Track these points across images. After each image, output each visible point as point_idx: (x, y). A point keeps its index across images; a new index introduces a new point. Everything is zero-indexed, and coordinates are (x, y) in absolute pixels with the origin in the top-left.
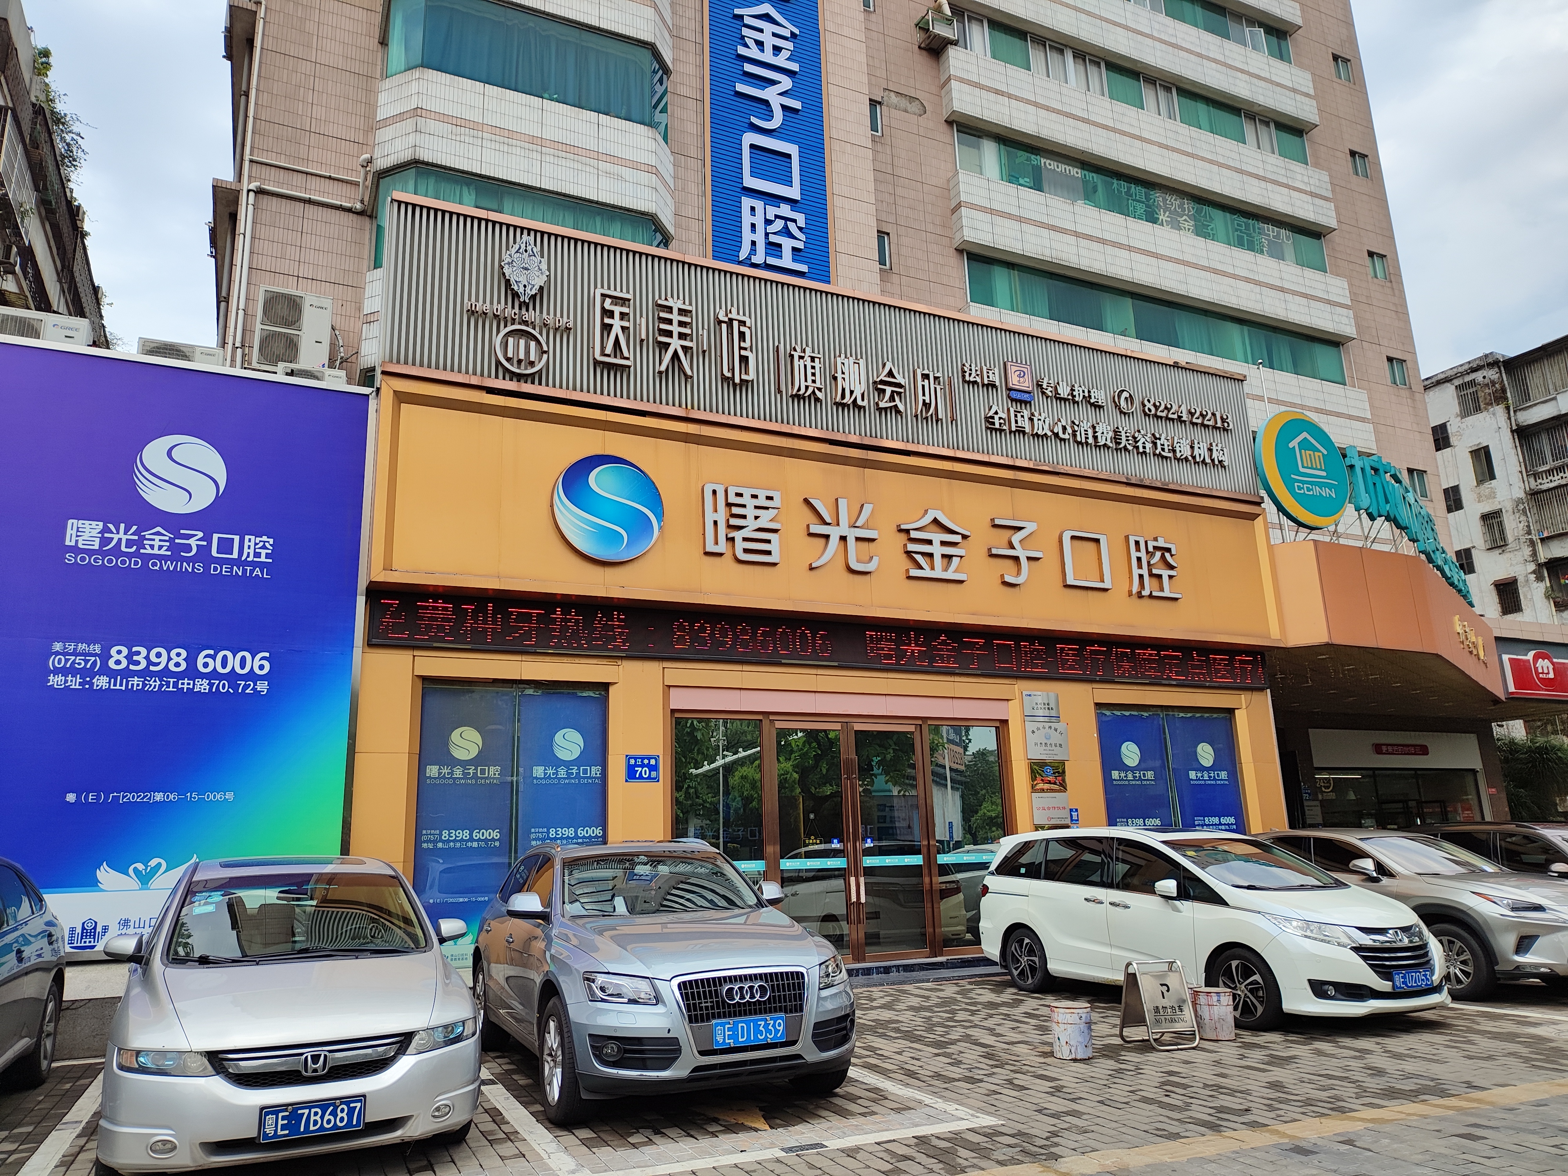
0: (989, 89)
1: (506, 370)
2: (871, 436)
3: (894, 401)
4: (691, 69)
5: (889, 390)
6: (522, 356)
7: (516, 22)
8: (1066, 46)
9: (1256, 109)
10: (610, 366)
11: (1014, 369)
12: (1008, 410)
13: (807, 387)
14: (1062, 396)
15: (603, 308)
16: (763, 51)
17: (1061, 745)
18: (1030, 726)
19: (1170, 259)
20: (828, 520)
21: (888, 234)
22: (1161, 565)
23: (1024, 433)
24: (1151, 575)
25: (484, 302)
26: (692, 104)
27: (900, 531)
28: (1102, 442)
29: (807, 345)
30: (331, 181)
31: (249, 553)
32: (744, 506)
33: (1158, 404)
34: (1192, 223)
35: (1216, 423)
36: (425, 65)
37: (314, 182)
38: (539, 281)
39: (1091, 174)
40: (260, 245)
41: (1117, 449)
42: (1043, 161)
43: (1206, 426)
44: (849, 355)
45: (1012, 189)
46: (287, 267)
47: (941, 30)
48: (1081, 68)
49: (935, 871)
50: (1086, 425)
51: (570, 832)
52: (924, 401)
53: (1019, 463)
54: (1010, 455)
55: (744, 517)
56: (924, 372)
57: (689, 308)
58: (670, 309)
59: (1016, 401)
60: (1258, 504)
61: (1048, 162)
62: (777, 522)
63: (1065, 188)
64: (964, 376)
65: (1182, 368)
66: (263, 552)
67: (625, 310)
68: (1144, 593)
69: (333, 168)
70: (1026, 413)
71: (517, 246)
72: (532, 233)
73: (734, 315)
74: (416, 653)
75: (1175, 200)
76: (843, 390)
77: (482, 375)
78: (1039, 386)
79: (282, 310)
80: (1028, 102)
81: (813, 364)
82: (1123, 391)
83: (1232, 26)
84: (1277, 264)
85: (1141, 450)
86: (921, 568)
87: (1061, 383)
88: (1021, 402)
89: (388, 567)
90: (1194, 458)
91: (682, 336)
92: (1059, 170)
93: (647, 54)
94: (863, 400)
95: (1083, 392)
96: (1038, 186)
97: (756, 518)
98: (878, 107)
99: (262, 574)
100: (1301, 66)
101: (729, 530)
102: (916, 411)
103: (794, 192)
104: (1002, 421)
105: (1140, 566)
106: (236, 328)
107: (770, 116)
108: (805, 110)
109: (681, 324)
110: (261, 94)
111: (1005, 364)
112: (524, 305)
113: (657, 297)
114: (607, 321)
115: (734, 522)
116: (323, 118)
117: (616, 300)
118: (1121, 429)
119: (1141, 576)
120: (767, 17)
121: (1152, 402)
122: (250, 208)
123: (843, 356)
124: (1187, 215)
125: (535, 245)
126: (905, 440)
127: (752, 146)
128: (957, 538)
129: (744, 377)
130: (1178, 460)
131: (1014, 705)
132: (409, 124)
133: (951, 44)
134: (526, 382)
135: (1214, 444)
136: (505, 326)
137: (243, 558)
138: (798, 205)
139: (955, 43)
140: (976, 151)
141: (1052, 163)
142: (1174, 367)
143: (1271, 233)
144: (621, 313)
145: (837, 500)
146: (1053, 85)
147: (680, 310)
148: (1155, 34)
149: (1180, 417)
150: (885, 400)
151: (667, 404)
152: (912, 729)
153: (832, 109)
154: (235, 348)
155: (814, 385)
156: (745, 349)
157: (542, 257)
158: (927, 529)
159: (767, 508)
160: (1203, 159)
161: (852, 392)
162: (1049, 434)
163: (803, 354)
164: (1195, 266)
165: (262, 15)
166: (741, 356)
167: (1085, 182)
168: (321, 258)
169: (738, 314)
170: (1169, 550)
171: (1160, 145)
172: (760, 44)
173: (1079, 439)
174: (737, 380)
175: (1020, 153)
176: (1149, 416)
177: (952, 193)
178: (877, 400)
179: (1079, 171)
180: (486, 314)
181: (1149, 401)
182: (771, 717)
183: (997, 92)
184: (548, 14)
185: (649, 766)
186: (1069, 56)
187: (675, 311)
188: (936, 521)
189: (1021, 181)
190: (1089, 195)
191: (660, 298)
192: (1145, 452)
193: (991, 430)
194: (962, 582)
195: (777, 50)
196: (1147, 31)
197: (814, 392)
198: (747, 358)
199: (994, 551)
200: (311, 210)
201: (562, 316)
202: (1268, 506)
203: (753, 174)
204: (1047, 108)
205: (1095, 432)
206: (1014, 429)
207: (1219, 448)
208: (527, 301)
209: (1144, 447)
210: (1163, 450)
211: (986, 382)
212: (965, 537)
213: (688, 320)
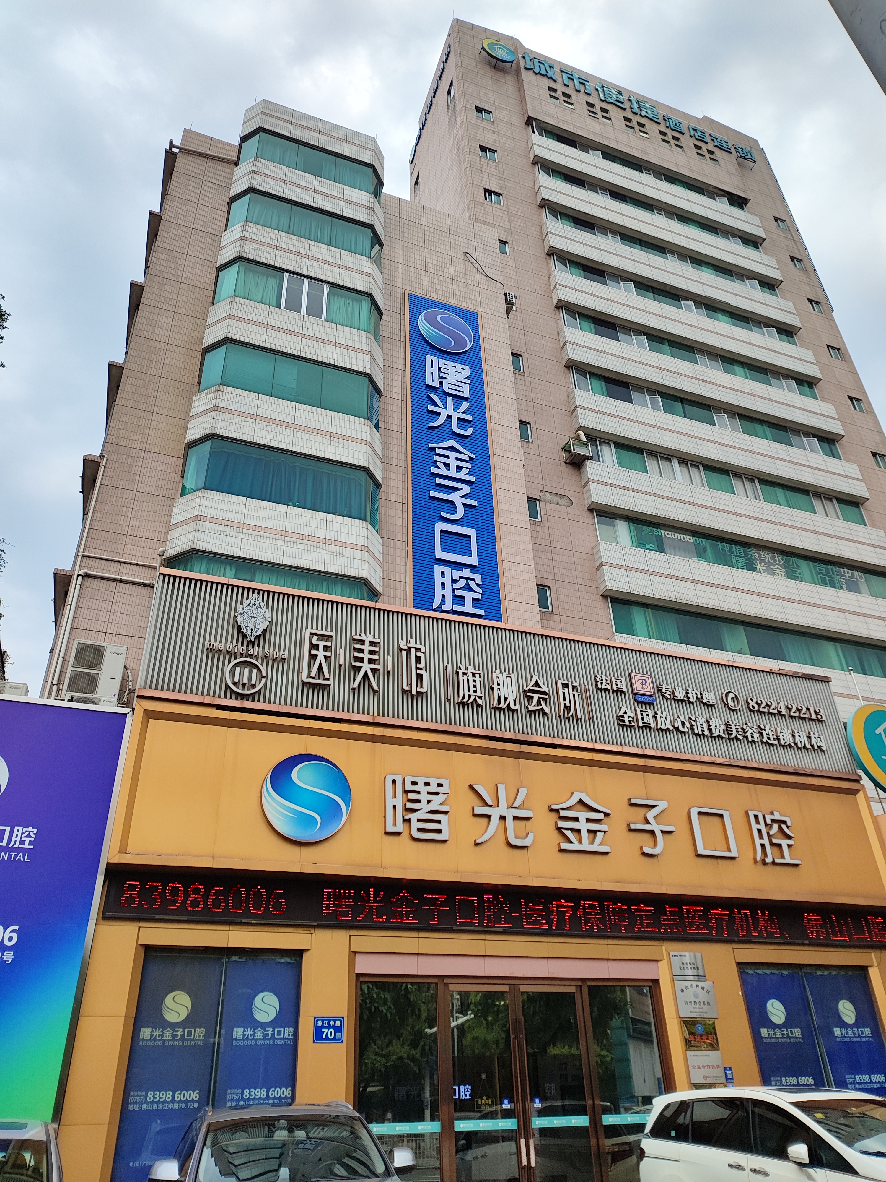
0: (618, 487)
1: (233, 691)
2: (523, 733)
3: (541, 705)
4: (399, 484)
5: (536, 696)
6: (245, 680)
7: (272, 458)
8: (672, 456)
9: (820, 490)
10: (314, 686)
11: (637, 678)
12: (635, 710)
13: (470, 696)
14: (679, 698)
15: (311, 643)
16: (449, 470)
17: (709, 1003)
18: (680, 985)
19: (769, 596)
20: (490, 802)
21: (549, 587)
22: (780, 835)
23: (650, 728)
24: (772, 844)
25: (221, 642)
26: (399, 506)
27: (552, 810)
28: (716, 734)
29: (470, 665)
30: (138, 567)
31: (16, 841)
32: (419, 792)
33: (760, 702)
34: (784, 570)
35: (811, 715)
36: (208, 486)
37: (125, 568)
38: (263, 625)
39: (701, 540)
40: (81, 612)
41: (729, 739)
42: (663, 532)
43: (803, 719)
44: (503, 671)
45: (640, 552)
46: (98, 626)
47: (580, 450)
48: (685, 470)
49: (601, 1132)
50: (701, 720)
51: (261, 1093)
52: (565, 704)
53: (648, 752)
54: (640, 745)
55: (418, 801)
56: (564, 682)
57: (378, 641)
58: (362, 642)
59: (642, 703)
60: (858, 781)
61: (667, 532)
62: (447, 805)
63: (681, 549)
64: (597, 685)
65: (776, 674)
66: (28, 840)
67: (328, 644)
68: (767, 860)
69: (140, 558)
70: (650, 712)
71: (248, 602)
72: (261, 593)
73: (412, 644)
74: (142, 924)
75: (768, 554)
76: (499, 697)
77: (214, 696)
78: (660, 691)
79: (89, 656)
80: (647, 493)
81: (474, 678)
82: (730, 692)
83: (794, 439)
84: (855, 596)
85: (750, 739)
86: (571, 842)
87: (677, 688)
88: (646, 703)
89: (123, 851)
90: (796, 744)
91: (371, 661)
92: (676, 538)
93: (363, 474)
94: (515, 705)
95: (696, 694)
96: (661, 549)
97: (429, 802)
98: (537, 503)
99: (24, 858)
100: (849, 460)
101: (405, 813)
102: (559, 713)
103: (473, 560)
104: (630, 719)
105: (761, 837)
106: (55, 671)
107: (455, 511)
108: (480, 506)
109: (371, 652)
110: (96, 512)
111: (630, 674)
112: (251, 643)
113: (353, 633)
114: (313, 652)
115: (410, 806)
116: (137, 526)
117: (321, 637)
118: (731, 723)
119: (763, 846)
120: (452, 449)
121: (755, 700)
122: (78, 587)
123: (498, 672)
124: (779, 565)
125: (263, 601)
126: (552, 735)
127: (442, 531)
128: (600, 816)
129: (419, 690)
130: (783, 746)
131: (663, 965)
132: (192, 526)
133: (588, 459)
134: (248, 700)
135: (812, 733)
136: (235, 659)
137: (10, 846)
138: (476, 569)
139: (591, 458)
140: (611, 528)
141: (670, 533)
142: (769, 672)
143: (846, 574)
144: (325, 646)
145: (496, 785)
146: (665, 481)
147: (370, 642)
148: (737, 445)
149: (779, 712)
150: (533, 704)
151: (358, 713)
152: (572, 989)
153: (500, 505)
154: (52, 685)
155: (475, 694)
156: (421, 669)
157: (267, 608)
158: (575, 808)
159: (438, 794)
160: (784, 525)
161: (506, 699)
162: (671, 728)
163: (466, 671)
164: (790, 600)
165: (104, 464)
166: (417, 675)
167: (696, 544)
168: (124, 619)
169: (416, 643)
170: (785, 822)
171: (750, 517)
172: (447, 465)
173: (696, 731)
174: (414, 692)
175: (645, 528)
176: (753, 711)
177: (596, 557)
178: (527, 704)
179: (691, 538)
180: (221, 651)
181: (752, 700)
182: (446, 981)
183: (624, 488)
184: (295, 452)
185: (334, 1027)
186: (675, 462)
187: (367, 643)
188: (581, 802)
189: (648, 546)
190: (701, 554)
191: (356, 634)
192: (753, 741)
193: (623, 726)
194: (606, 854)
195: (459, 468)
196: (731, 443)
197: (475, 699)
198: (422, 675)
199: (633, 826)
200: (121, 587)
201: (279, 650)
202: (866, 781)
203: (443, 549)
204: (662, 497)
205: (710, 726)
206: (641, 725)
207: (817, 736)
208: (253, 640)
209: (752, 737)
210: (769, 738)
211: (615, 689)
212: (606, 815)
213: (377, 649)
